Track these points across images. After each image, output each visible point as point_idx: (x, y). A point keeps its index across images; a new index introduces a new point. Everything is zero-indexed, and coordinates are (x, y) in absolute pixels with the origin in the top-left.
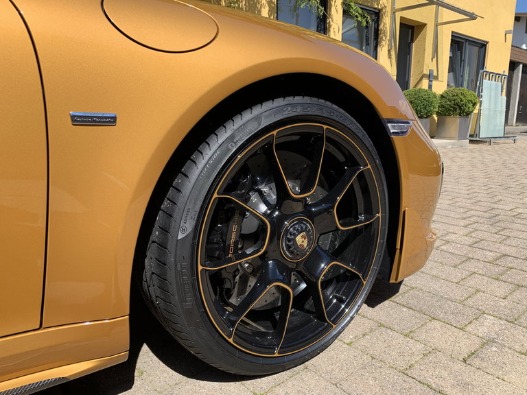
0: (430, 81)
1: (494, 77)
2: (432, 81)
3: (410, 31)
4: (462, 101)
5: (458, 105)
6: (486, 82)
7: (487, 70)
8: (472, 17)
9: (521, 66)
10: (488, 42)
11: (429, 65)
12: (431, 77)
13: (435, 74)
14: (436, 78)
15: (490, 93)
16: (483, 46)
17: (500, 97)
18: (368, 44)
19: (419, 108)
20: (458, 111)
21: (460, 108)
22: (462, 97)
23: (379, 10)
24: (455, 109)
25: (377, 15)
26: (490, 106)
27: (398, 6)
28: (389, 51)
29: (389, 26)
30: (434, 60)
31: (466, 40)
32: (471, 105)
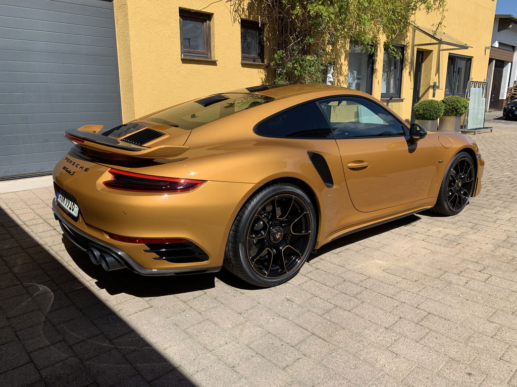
0: (434, 90)
1: (477, 84)
2: (435, 90)
3: (421, 54)
4: (457, 106)
5: (455, 109)
6: (472, 89)
7: (473, 80)
8: (465, 47)
9: (494, 61)
10: (473, 57)
11: (434, 79)
12: (435, 87)
13: (437, 85)
14: (438, 87)
15: (475, 96)
16: (469, 60)
17: (481, 99)
18: (395, 68)
19: (432, 114)
20: (455, 113)
21: (456, 111)
22: (458, 103)
23: (404, 46)
24: (453, 111)
25: (403, 49)
26: (475, 106)
27: (416, 43)
28: (410, 73)
29: (410, 55)
30: (437, 75)
31: (458, 57)
32: (463, 109)
